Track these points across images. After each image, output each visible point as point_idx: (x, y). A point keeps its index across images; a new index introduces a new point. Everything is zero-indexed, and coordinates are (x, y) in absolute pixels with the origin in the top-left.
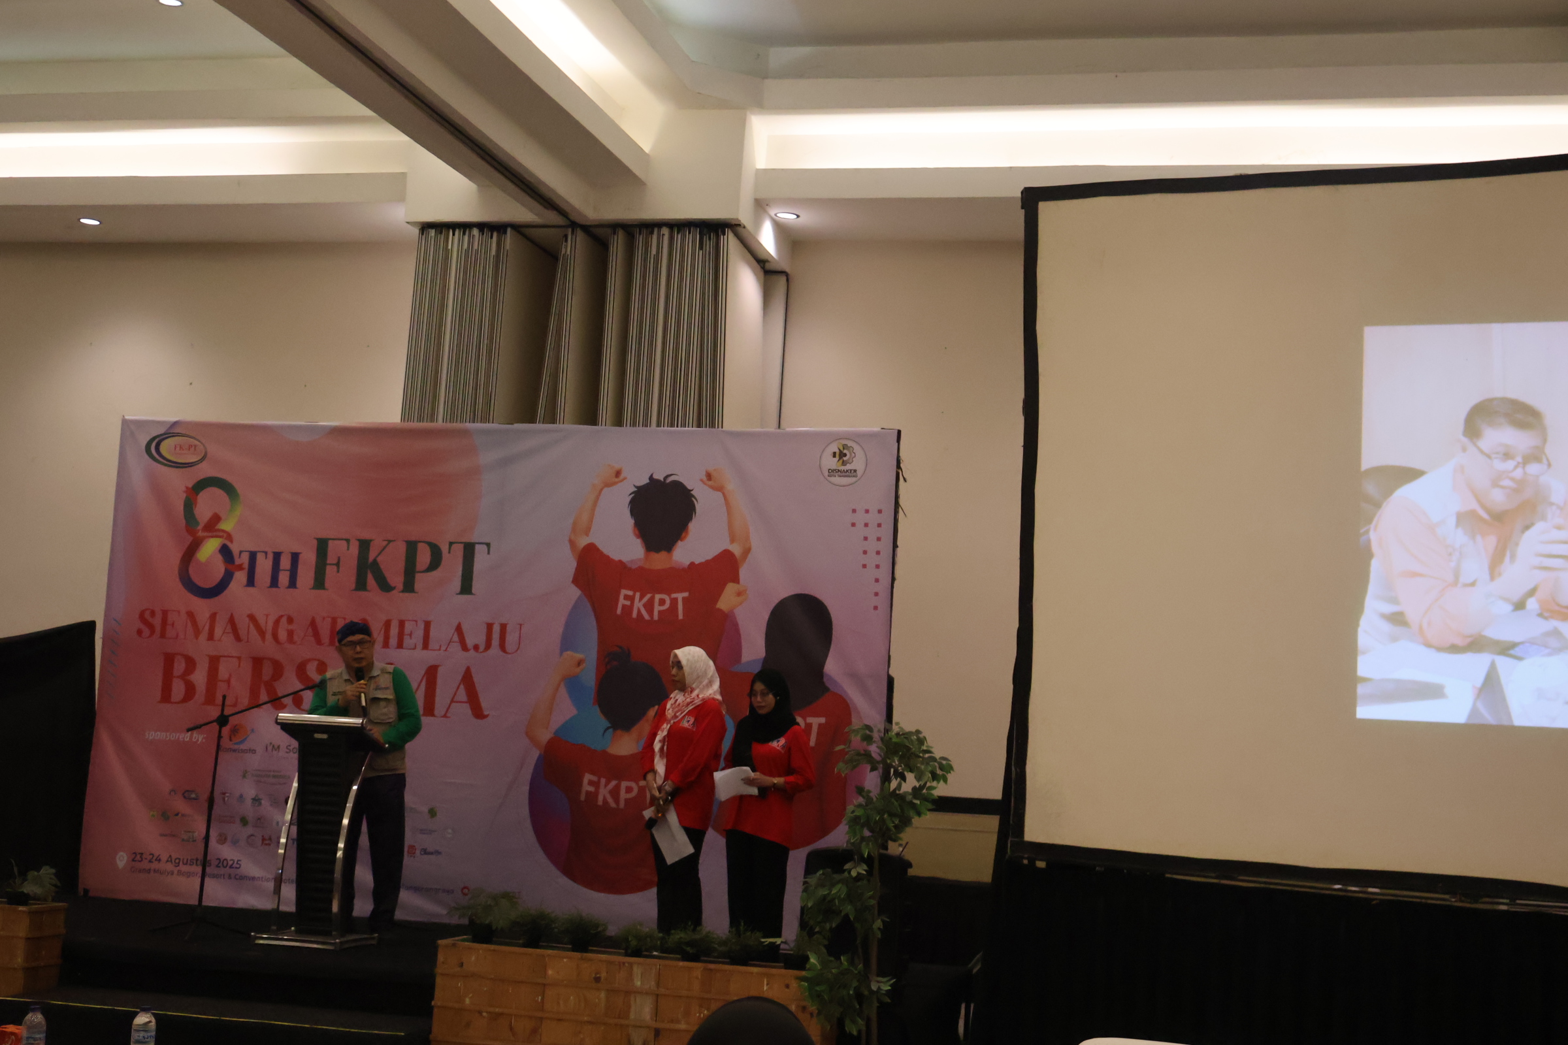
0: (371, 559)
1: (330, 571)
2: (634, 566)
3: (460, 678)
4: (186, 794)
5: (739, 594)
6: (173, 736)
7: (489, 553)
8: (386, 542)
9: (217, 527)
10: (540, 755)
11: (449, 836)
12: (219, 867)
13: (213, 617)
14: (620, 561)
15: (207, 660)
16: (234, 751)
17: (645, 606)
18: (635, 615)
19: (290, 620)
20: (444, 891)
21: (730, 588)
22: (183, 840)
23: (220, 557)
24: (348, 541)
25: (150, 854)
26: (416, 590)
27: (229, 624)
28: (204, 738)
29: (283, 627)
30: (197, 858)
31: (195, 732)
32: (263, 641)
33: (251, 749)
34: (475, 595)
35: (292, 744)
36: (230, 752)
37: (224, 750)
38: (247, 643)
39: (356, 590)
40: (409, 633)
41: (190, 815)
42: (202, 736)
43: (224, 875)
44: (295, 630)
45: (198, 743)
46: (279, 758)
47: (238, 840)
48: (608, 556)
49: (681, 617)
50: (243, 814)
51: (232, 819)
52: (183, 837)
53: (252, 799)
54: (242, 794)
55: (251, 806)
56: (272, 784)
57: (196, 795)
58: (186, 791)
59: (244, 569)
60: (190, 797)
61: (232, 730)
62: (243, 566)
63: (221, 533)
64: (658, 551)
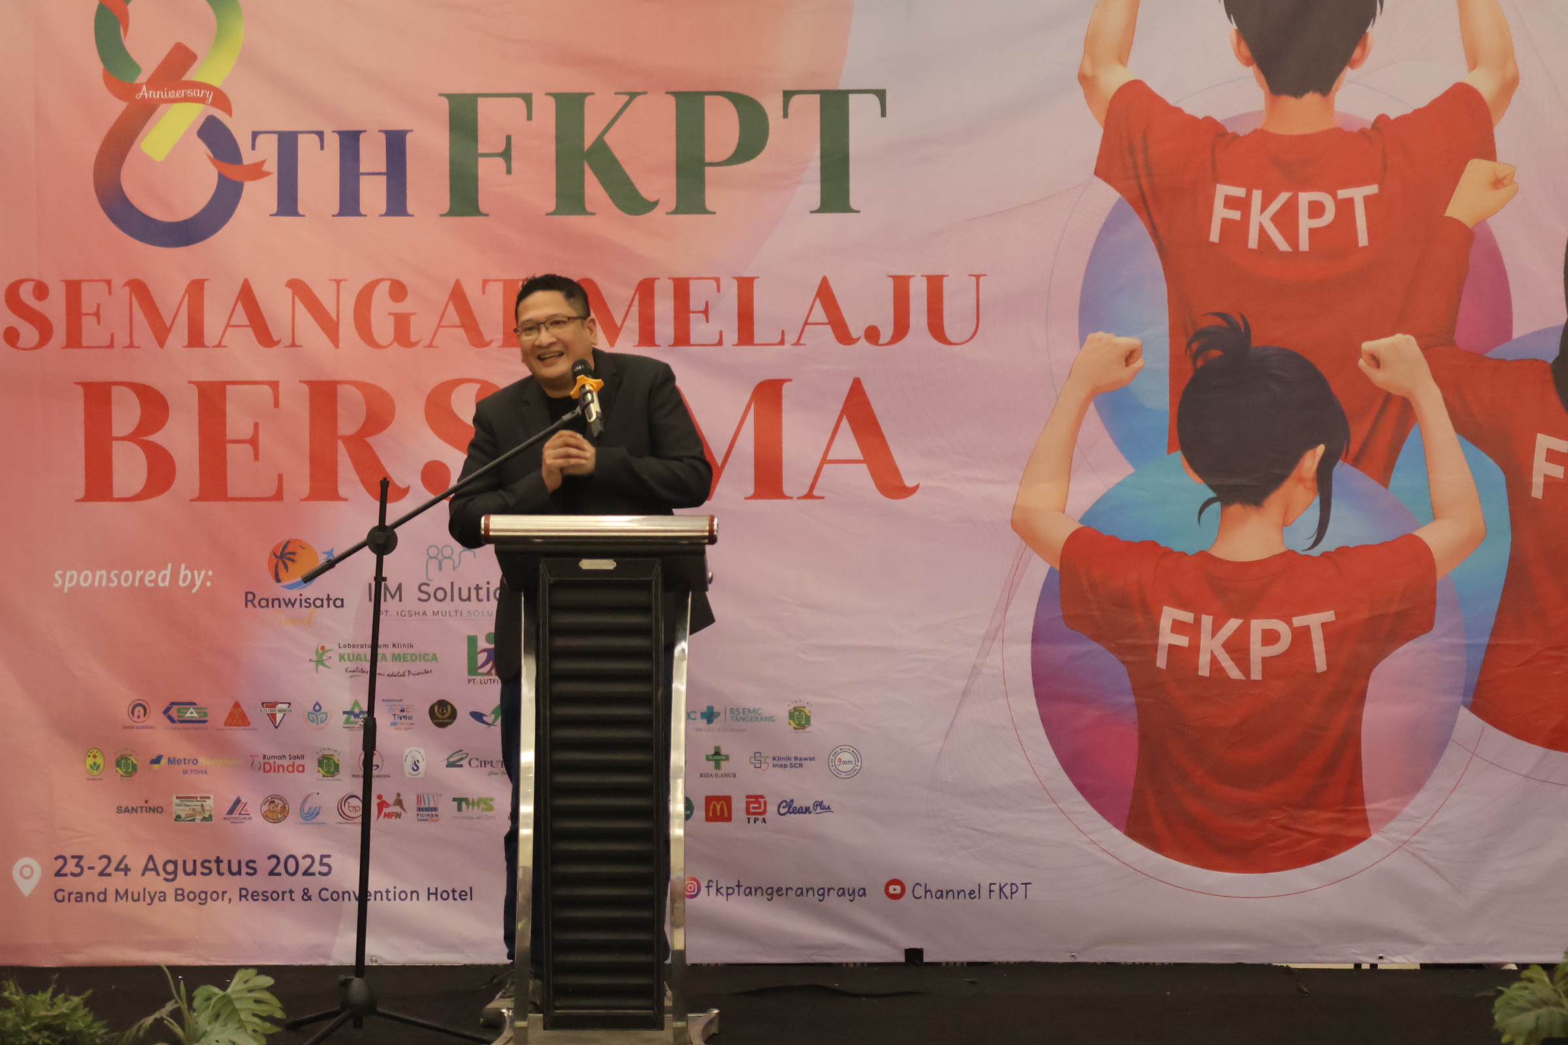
0: (588, 142)
1: (488, 170)
2: (1243, 130)
3: (840, 407)
4: (173, 712)
5: (1498, 183)
6: (127, 579)
7: (883, 114)
8: (627, 98)
9: (190, 76)
10: (1051, 570)
11: (850, 767)
12: (279, 874)
13: (196, 289)
14: (1209, 120)
15: (192, 398)
16: (290, 603)
17: (1275, 219)
18: (1253, 242)
19: (398, 291)
20: (842, 892)
21: (1476, 171)
22: (178, 817)
23: (202, 149)
24: (527, 98)
25: (101, 858)
26: (709, 205)
27: (240, 304)
28: (206, 578)
29: (382, 307)
30: (218, 858)
31: (183, 566)
32: (336, 342)
33: (333, 597)
34: (859, 212)
35: (432, 581)
36: (280, 606)
37: (264, 603)
38: (293, 348)
39: (557, 212)
40: (703, 308)
41: (189, 760)
42: (203, 572)
43: (291, 892)
44: (414, 314)
45: (194, 591)
46: (403, 614)
47: (317, 809)
48: (1178, 111)
49: (1364, 248)
50: (324, 749)
51: (298, 762)
52: (178, 812)
53: (345, 713)
54: (320, 703)
55: (344, 727)
56: (392, 675)
57: (197, 713)
58: (173, 704)
59: (267, 174)
60: (184, 717)
61: (279, 554)
62: (265, 168)
63: (199, 91)
64: (1298, 93)
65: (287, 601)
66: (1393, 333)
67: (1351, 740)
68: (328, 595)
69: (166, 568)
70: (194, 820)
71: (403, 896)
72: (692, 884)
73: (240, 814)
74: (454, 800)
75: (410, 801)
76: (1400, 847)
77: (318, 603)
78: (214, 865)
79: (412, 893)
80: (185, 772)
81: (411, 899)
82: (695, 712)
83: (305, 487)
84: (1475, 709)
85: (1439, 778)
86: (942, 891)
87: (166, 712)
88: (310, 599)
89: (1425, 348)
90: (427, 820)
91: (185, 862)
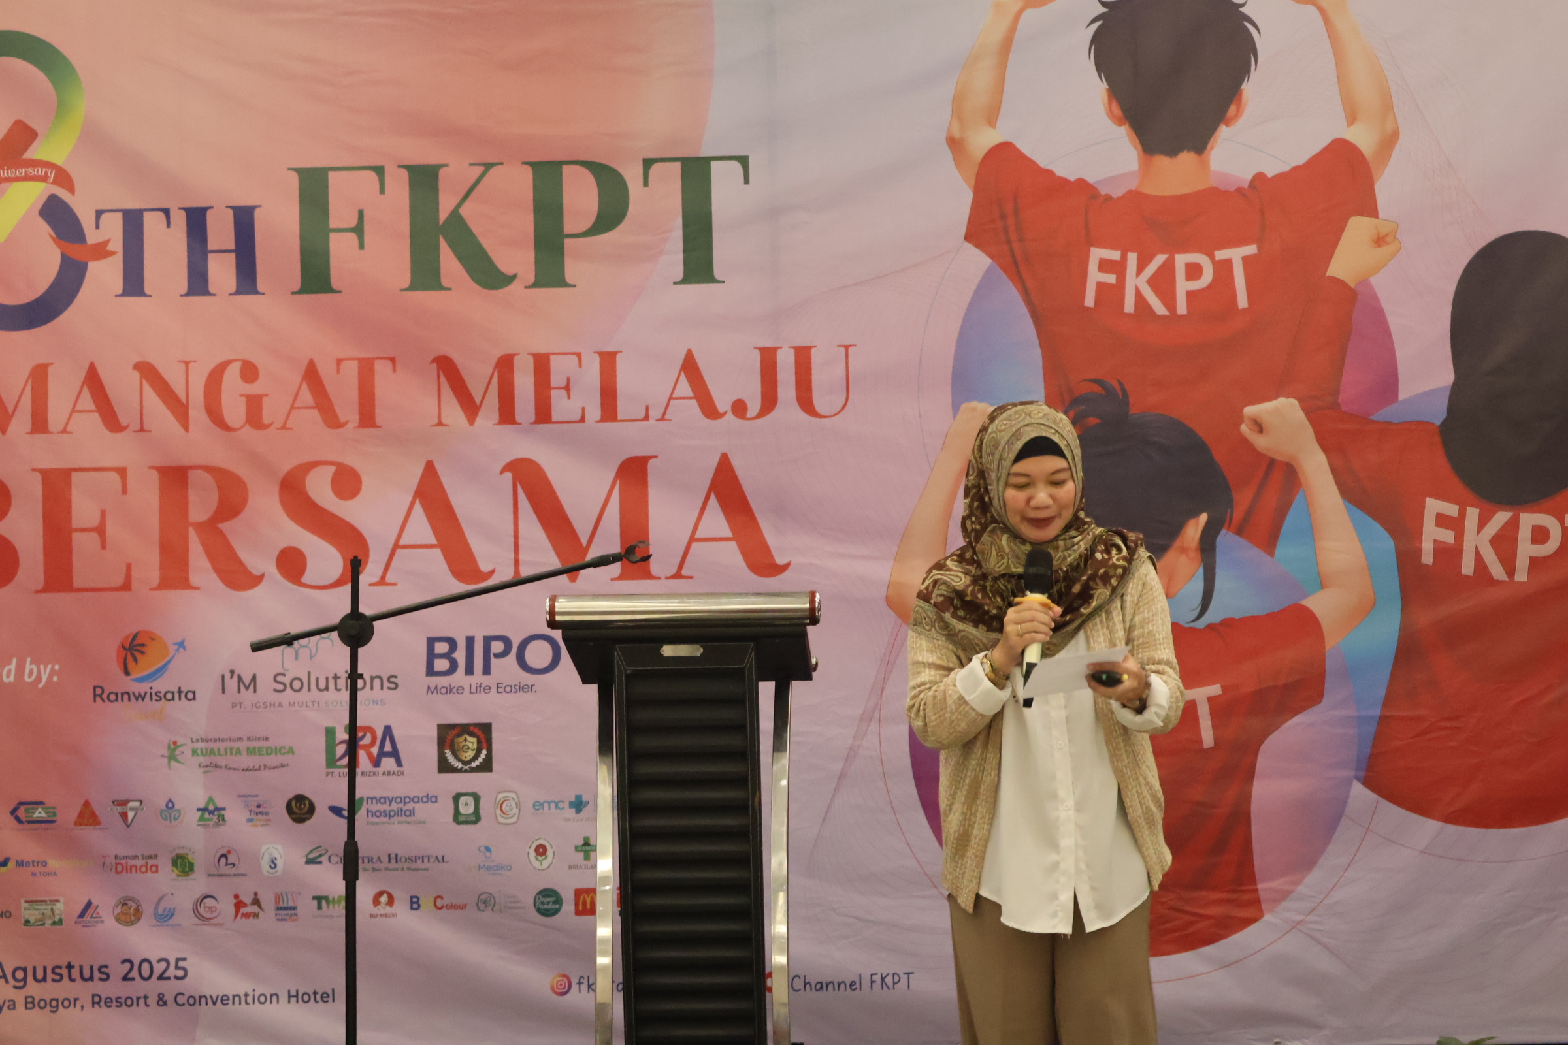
0: (443, 215)
1: (341, 247)
2: (1117, 192)
3: (708, 483)
4: (21, 813)
5: (1379, 241)
7: (747, 181)
8: (482, 168)
9: (29, 154)
12: (133, 979)
13: (41, 375)
14: (1081, 183)
15: (37, 485)
16: (141, 697)
17: (1153, 282)
18: (1129, 306)
19: (250, 372)
21: (1358, 229)
22: (27, 922)
23: (44, 229)
24: (379, 171)
26: (569, 278)
27: (86, 390)
28: (53, 672)
29: (233, 390)
30: (69, 963)
31: (29, 660)
32: (186, 428)
33: (184, 689)
34: (723, 282)
35: (288, 670)
36: (129, 700)
37: (113, 697)
38: (141, 433)
39: (413, 287)
40: (564, 384)
41: (38, 862)
42: (49, 667)
43: (146, 997)
44: (267, 395)
45: (41, 686)
46: (258, 705)
47: (172, 910)
48: (1049, 173)
49: (1244, 310)
50: (178, 848)
51: (151, 862)
52: (27, 917)
53: (199, 810)
54: (172, 799)
55: (199, 825)
56: (247, 770)
57: (46, 813)
58: (21, 804)
59: (112, 253)
60: (32, 817)
61: (127, 646)
62: (110, 248)
63: (40, 169)
64: (1173, 152)
65: (137, 695)
66: (1276, 397)
67: (1241, 817)
68: (180, 688)
69: (10, 663)
70: (43, 925)
71: (262, 999)
72: (562, 980)
73: (91, 917)
74: (314, 898)
75: (267, 900)
76: (1294, 927)
77: (169, 696)
78: (63, 972)
79: (272, 996)
80: (34, 874)
81: (271, 1002)
82: (563, 802)
83: (155, 576)
84: (1368, 783)
85: (1334, 856)
86: (821, 983)
87: (13, 812)
88: (160, 692)
89: (1308, 413)
90: (285, 920)
91: (34, 968)
